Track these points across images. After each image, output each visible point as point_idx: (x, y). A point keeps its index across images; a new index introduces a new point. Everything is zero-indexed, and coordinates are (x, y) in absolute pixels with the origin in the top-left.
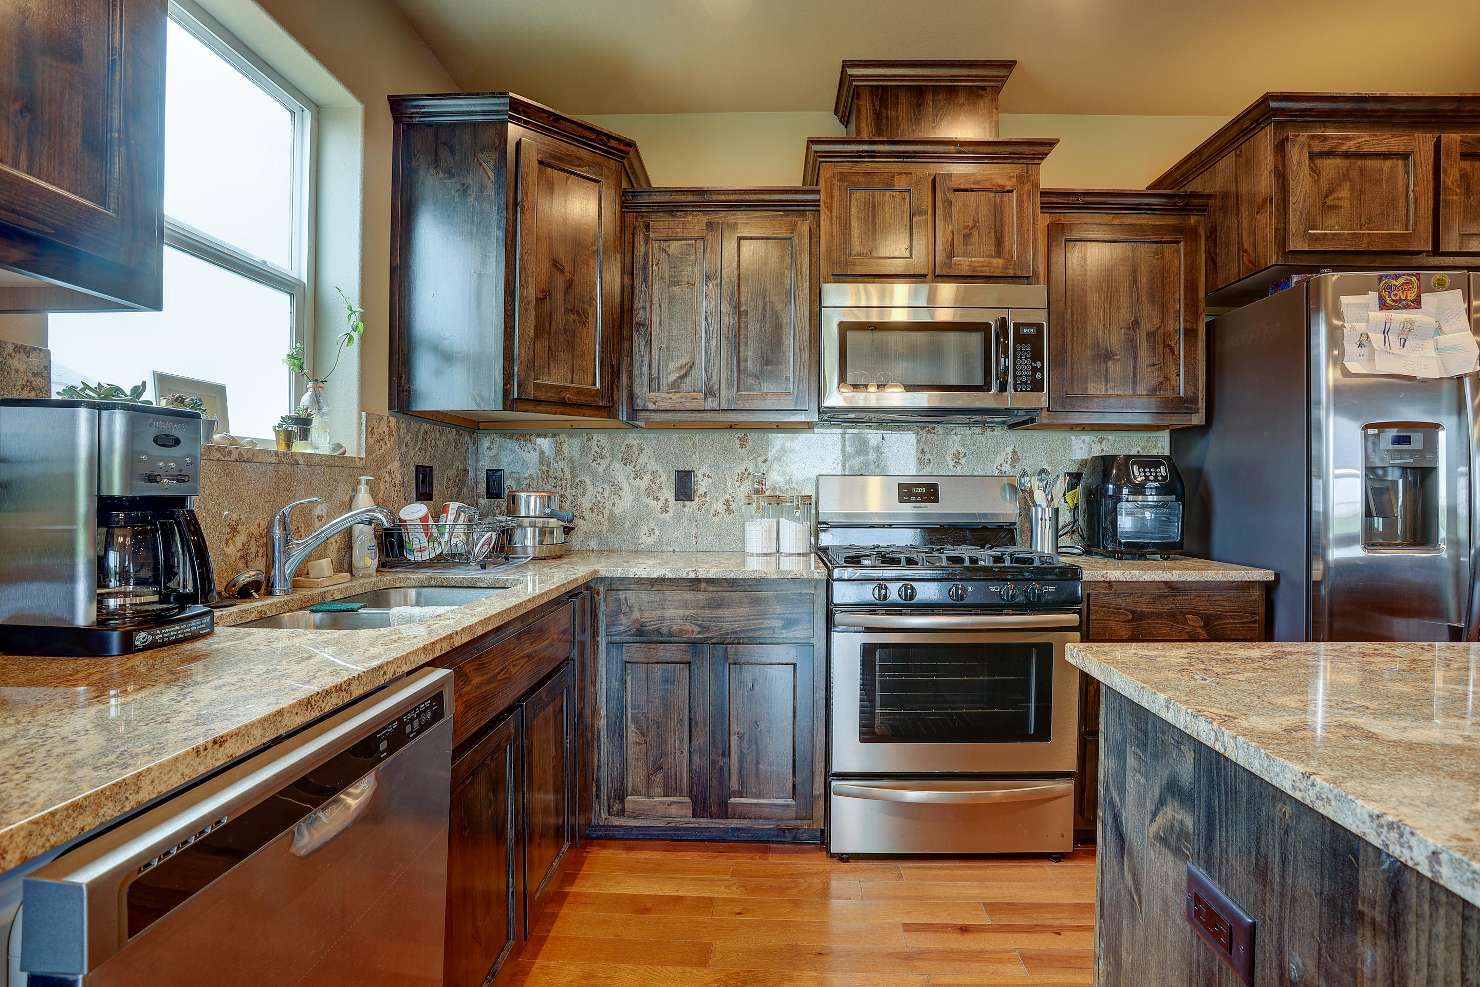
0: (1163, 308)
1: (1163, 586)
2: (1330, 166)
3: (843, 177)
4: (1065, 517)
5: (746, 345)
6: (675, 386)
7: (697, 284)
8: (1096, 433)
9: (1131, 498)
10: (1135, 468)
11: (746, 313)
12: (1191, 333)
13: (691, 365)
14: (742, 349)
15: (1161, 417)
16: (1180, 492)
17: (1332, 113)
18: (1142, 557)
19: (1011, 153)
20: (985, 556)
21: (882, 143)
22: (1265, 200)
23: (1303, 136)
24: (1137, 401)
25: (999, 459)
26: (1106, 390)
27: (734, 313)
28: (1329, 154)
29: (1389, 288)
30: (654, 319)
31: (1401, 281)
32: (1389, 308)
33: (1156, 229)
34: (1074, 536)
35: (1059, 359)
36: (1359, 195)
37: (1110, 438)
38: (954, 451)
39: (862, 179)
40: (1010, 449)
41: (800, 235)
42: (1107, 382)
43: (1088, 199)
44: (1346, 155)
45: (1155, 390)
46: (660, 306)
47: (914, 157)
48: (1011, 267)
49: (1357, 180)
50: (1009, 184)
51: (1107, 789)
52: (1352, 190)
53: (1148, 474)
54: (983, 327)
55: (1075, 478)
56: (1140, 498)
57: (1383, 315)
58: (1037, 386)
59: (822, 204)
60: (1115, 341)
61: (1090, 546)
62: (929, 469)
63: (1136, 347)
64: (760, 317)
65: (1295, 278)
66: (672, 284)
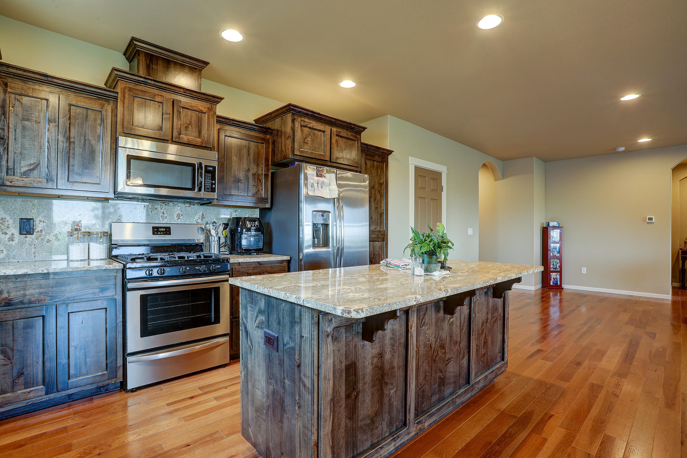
0: (258, 166)
1: (257, 263)
2: (306, 130)
3: (130, 89)
4: (222, 240)
5: (74, 158)
6: (25, 174)
7: (42, 123)
8: (234, 208)
9: (246, 233)
10: (248, 222)
11: (74, 142)
12: (266, 176)
13: (37, 165)
14: (71, 160)
15: (256, 204)
16: (262, 231)
17: (307, 114)
18: (250, 254)
19: (206, 98)
20: (193, 256)
21: (151, 80)
22: (289, 136)
23: (299, 119)
24: (249, 198)
25: (197, 217)
26: (238, 193)
27: (66, 142)
28: (305, 126)
29: (319, 170)
30: (10, 136)
31: (322, 169)
32: (319, 176)
33: (257, 137)
34: (226, 247)
35: (221, 180)
36: (313, 140)
37: (239, 210)
38: (177, 213)
39: (140, 93)
40: (201, 213)
41: (106, 111)
42: (238, 190)
43: (234, 122)
44: (310, 128)
45: (254, 194)
46: (15, 130)
47: (165, 90)
48: (204, 143)
49: (312, 136)
50: (205, 110)
51: (242, 320)
52: (311, 139)
53: (252, 224)
54: (193, 165)
55: (226, 225)
56: (249, 233)
57: (317, 178)
58: (213, 190)
59: (119, 99)
60: (241, 175)
61: (231, 251)
62: (166, 221)
63: (248, 178)
64: (82, 146)
65: (296, 163)
66: (23, 119)
